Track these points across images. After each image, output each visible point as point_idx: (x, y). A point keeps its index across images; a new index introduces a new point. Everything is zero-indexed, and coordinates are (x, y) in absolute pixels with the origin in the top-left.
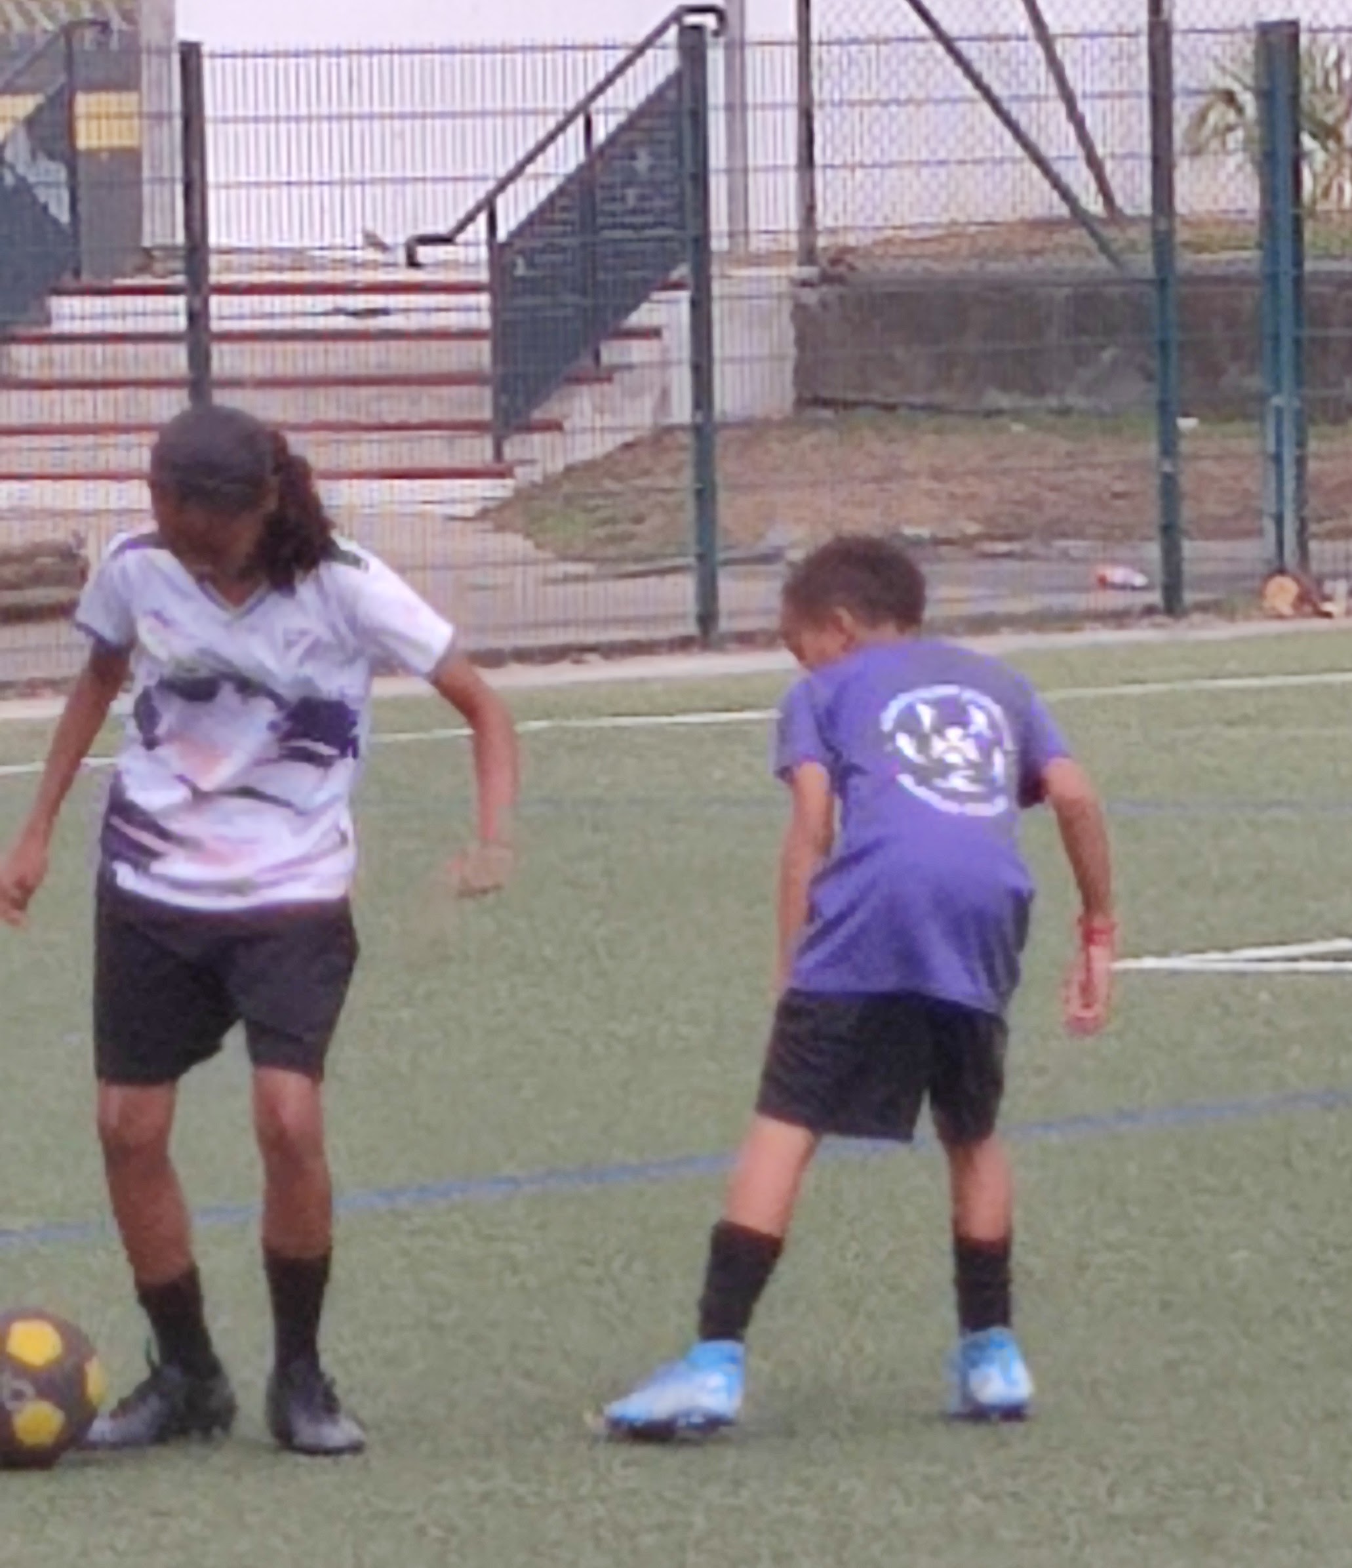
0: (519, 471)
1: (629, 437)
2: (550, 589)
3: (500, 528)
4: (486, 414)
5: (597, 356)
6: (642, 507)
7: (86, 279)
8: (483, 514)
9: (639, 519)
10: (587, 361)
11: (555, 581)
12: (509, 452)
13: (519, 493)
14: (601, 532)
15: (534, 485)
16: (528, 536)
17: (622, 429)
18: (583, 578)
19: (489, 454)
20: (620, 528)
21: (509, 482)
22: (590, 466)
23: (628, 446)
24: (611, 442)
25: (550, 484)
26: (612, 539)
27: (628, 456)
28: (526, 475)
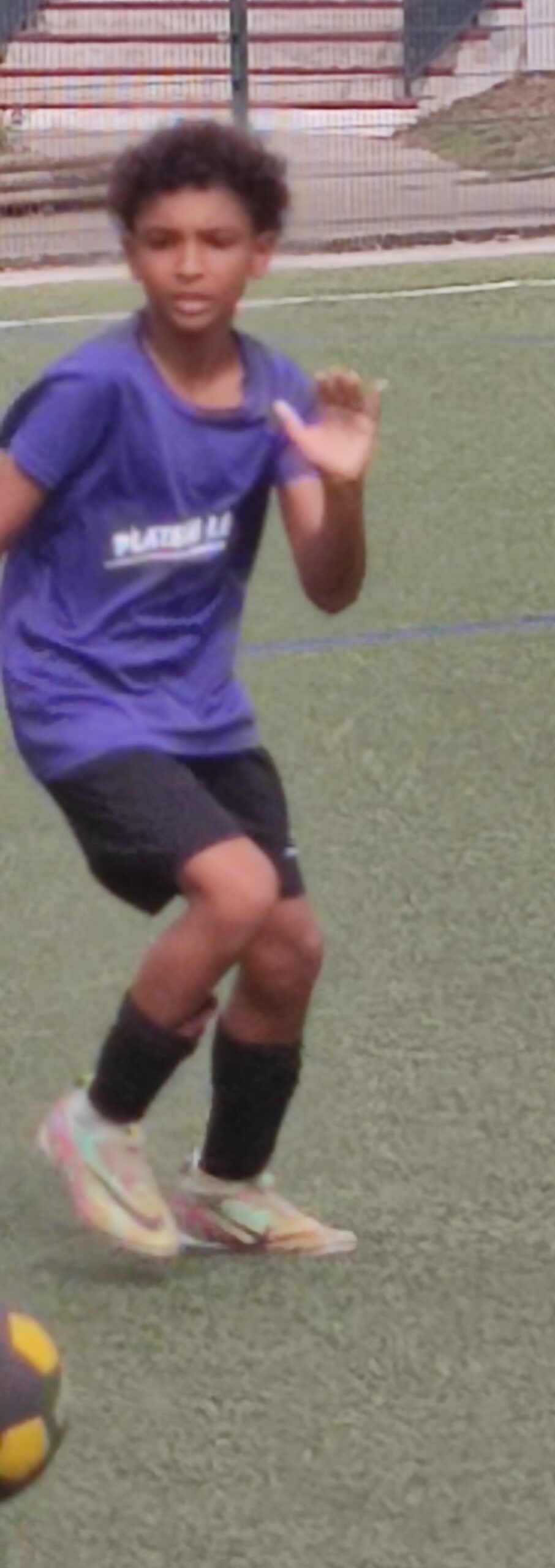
0: (422, 104)
1: (498, 80)
2: (461, 189)
3: (411, 145)
4: (399, 63)
5: (475, 20)
6: (517, 129)
8: (396, 135)
9: (518, 138)
10: (468, 24)
11: (465, 183)
12: (415, 92)
13: (419, 120)
14: (492, 148)
15: (433, 114)
16: (435, 151)
17: (494, 74)
18: (484, 181)
19: (401, 92)
20: (503, 145)
21: (412, 112)
22: (472, 100)
23: (497, 87)
24: (487, 84)
25: (443, 115)
26: (498, 153)
27: (498, 93)
28: (427, 107)
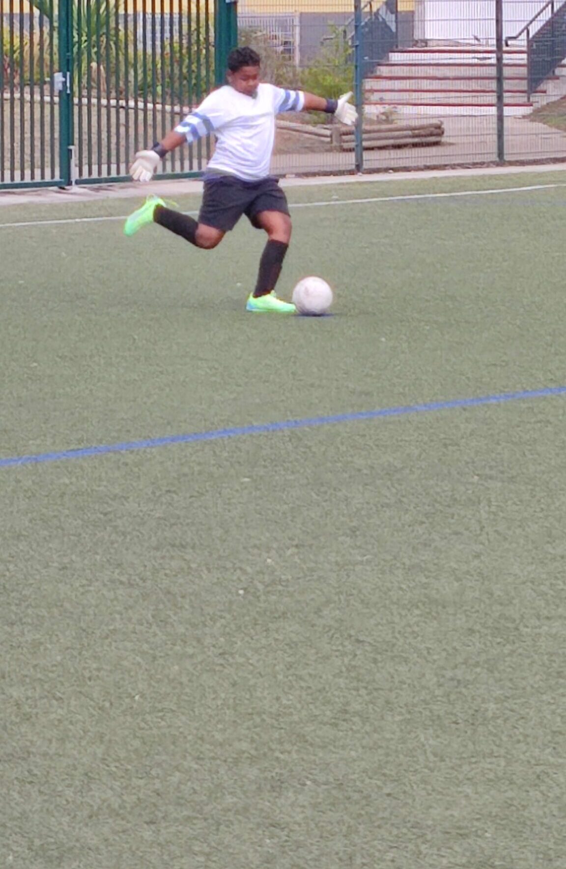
0: (534, 104)
3: (532, 121)
4: (525, 88)
5: (554, 72)
7: (400, 48)
8: (525, 117)
10: (551, 74)
12: (531, 99)
13: (534, 111)
15: (538, 108)
16: (544, 123)
19: (525, 99)
21: (531, 107)
22: (554, 103)
24: (558, 98)
25: (543, 108)
28: (536, 105)
